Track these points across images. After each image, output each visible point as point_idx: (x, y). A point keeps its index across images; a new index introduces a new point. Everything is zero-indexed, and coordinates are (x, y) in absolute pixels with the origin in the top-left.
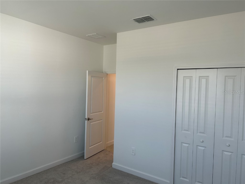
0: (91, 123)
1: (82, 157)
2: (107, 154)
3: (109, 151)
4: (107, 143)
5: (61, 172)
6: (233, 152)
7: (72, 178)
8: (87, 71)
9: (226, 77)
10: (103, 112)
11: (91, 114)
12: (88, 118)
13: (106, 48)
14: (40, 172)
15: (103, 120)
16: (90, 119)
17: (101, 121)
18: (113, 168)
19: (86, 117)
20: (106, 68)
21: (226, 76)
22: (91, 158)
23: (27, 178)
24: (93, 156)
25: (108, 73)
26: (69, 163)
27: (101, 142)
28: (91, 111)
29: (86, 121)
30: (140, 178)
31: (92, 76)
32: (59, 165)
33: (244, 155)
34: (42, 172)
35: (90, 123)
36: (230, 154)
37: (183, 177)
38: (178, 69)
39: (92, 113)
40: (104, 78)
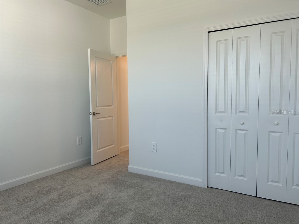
0: (98, 120)
1: (88, 163)
2: (120, 159)
3: (124, 156)
4: (120, 148)
5: (60, 180)
6: (283, 132)
7: (75, 185)
8: (89, 50)
9: (273, 35)
10: (113, 107)
11: (97, 108)
12: (93, 113)
13: (113, 23)
14: (32, 181)
15: (113, 117)
16: (97, 114)
17: (111, 118)
18: (129, 172)
19: (91, 111)
20: (114, 49)
21: (272, 33)
22: (100, 164)
23: (13, 188)
24: (103, 162)
25: (117, 55)
26: (71, 170)
27: (112, 145)
28: (97, 103)
29: (91, 116)
30: (165, 180)
31: (95, 57)
32: (58, 173)
33: (298, 133)
34: (34, 181)
35: (97, 118)
36: (279, 134)
37: (219, 172)
38: (209, 32)
39: (99, 106)
40: (112, 62)
